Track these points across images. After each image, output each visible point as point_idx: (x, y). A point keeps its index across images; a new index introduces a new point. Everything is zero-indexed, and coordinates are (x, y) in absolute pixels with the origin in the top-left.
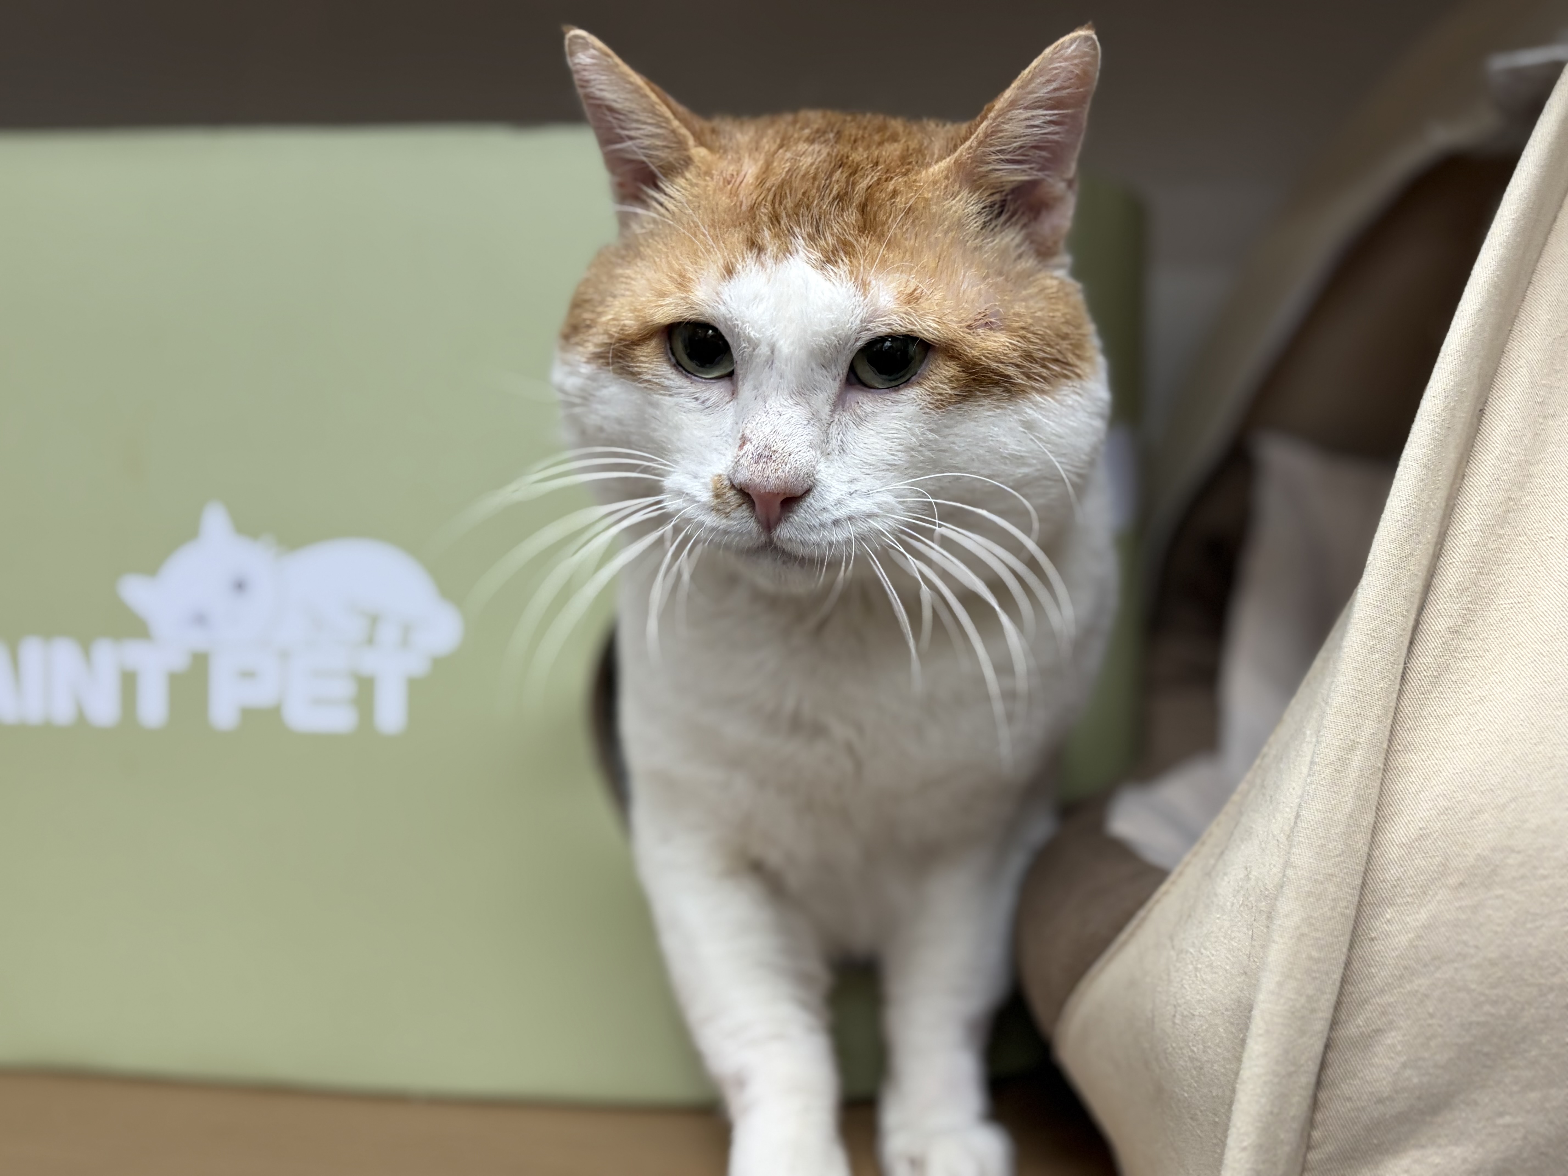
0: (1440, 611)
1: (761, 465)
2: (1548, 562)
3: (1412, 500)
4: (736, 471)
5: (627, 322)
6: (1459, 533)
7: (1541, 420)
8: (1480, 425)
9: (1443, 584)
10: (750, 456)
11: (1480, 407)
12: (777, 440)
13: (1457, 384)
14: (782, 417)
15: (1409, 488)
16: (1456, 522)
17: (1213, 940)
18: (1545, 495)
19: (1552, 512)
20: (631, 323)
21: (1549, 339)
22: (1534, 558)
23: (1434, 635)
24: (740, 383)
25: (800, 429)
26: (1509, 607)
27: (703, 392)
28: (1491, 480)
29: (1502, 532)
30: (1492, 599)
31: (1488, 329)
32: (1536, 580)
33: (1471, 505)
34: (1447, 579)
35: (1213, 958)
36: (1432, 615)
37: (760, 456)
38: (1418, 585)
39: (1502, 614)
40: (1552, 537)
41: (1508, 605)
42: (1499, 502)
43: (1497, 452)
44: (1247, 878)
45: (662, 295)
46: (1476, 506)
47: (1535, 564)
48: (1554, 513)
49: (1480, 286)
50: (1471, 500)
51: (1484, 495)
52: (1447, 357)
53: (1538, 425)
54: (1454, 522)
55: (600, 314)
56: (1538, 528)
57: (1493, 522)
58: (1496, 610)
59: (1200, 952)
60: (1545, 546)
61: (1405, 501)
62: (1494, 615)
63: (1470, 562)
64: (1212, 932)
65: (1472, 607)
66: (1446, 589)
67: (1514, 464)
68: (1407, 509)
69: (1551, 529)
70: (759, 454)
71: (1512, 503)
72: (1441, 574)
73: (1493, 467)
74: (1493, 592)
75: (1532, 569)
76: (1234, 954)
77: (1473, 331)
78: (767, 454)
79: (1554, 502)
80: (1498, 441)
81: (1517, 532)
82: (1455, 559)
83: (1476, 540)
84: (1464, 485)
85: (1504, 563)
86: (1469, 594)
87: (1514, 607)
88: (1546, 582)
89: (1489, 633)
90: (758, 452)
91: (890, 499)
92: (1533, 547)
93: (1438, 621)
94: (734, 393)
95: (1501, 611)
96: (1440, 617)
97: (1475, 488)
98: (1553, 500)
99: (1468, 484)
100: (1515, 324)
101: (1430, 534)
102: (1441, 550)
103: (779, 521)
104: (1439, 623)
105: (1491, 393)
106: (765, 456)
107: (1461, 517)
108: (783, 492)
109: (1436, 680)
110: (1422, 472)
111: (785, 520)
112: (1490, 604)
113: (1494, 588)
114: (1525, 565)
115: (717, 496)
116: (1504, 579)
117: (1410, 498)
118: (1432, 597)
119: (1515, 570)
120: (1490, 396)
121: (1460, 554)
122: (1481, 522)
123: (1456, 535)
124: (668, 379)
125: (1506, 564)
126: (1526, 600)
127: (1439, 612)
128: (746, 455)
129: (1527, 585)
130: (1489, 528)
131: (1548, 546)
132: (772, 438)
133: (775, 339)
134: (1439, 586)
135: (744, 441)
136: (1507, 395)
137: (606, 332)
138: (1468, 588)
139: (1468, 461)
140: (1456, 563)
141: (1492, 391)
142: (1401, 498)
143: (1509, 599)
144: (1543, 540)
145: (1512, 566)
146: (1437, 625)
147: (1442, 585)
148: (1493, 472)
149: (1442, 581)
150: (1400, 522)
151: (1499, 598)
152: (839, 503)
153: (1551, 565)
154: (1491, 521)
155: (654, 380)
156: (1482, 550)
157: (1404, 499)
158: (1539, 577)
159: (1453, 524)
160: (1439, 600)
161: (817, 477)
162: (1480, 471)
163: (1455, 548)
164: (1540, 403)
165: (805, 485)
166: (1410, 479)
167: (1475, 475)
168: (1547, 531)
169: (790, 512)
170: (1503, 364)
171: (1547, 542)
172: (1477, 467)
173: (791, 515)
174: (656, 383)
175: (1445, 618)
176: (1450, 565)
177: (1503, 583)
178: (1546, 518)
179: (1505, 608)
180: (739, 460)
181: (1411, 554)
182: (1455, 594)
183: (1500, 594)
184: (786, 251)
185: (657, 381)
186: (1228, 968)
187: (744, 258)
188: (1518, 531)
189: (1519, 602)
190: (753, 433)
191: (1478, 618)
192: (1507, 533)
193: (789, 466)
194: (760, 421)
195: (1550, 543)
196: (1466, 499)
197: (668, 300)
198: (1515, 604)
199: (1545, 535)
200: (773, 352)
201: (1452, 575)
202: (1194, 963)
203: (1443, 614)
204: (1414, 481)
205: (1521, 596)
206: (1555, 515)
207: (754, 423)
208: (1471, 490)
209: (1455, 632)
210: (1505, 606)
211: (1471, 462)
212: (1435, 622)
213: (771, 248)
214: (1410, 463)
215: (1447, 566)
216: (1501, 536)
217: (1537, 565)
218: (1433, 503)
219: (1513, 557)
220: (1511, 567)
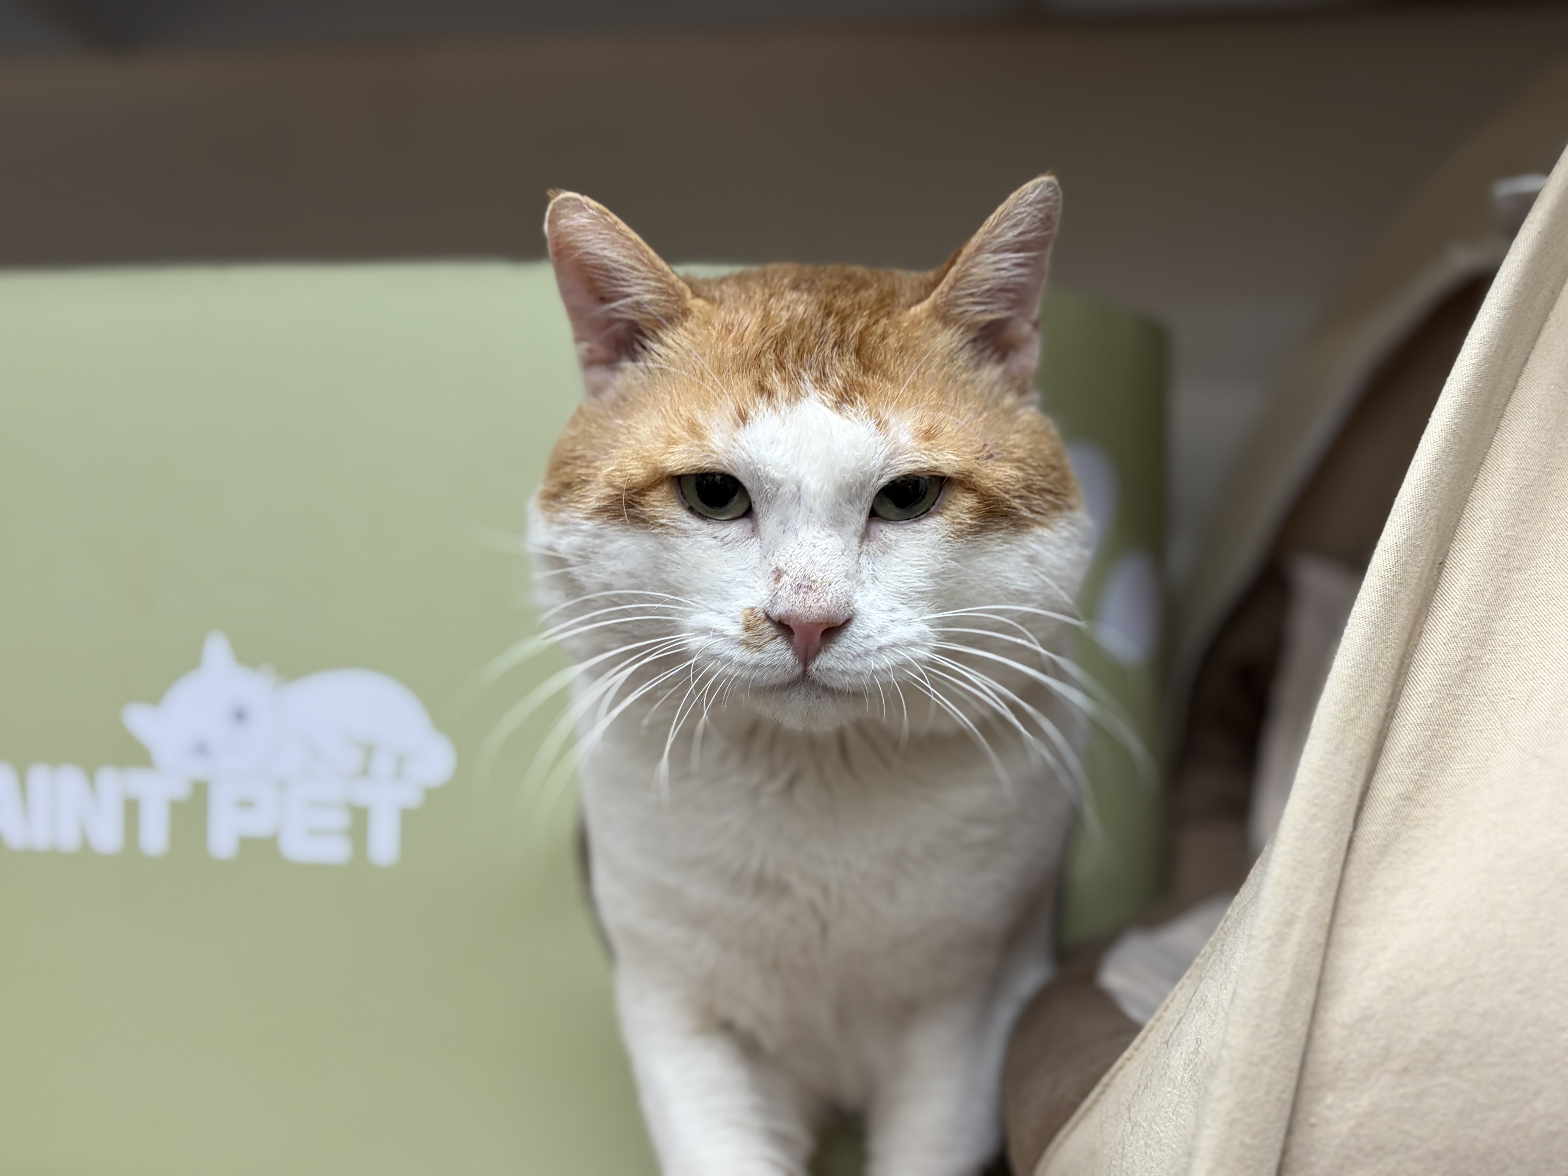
0: (1391, 776)
1: (802, 595)
2: (1508, 724)
3: (1359, 660)
4: (773, 603)
5: (634, 471)
6: (1413, 694)
7: (1505, 574)
8: (1440, 579)
9: (1394, 747)
10: (789, 587)
11: (1440, 559)
12: (815, 571)
13: (1410, 538)
14: (817, 548)
15: (1356, 647)
16: (1411, 682)
17: (1163, 1115)
18: (1507, 653)
19: (1514, 671)
20: (637, 472)
21: (1516, 488)
22: (1494, 720)
23: (1383, 801)
24: (760, 521)
25: (836, 560)
26: (1466, 772)
27: (722, 530)
28: (1449, 637)
29: (1460, 692)
30: (1448, 763)
31: (1445, 479)
32: (1495, 743)
33: (1427, 663)
34: (1399, 742)
35: (1162, 1135)
36: (1382, 780)
37: (800, 586)
38: (1365, 749)
39: (1458, 780)
40: (1513, 698)
41: (1464, 770)
42: (1457, 660)
43: (1455, 608)
44: (1197, 1052)
45: (671, 442)
46: (1432, 664)
47: (1494, 727)
48: (1517, 672)
49: (1437, 434)
50: (1427, 659)
51: (1441, 653)
52: (1401, 509)
53: (1501, 579)
54: (1409, 681)
55: (598, 469)
56: (1499, 689)
57: (1450, 682)
58: (1451, 775)
59: (1150, 1126)
60: (1505, 708)
61: (1352, 661)
62: (1450, 781)
63: (1425, 724)
64: (1163, 1107)
65: (1426, 772)
66: (1398, 753)
67: (1474, 620)
68: (1353, 669)
69: (1512, 689)
70: (798, 585)
71: (1471, 662)
72: (1394, 737)
73: (1451, 624)
74: (1449, 756)
75: (1491, 732)
76: (1181, 1133)
77: (1428, 481)
78: (807, 585)
79: (1517, 660)
80: (1457, 596)
81: (1476, 693)
82: (1409, 721)
83: (1431, 701)
84: (1421, 642)
85: (1462, 725)
86: (1422, 758)
87: (1471, 772)
88: (1505, 746)
89: (1443, 800)
90: (797, 583)
91: (925, 628)
92: (1493, 709)
93: (1388, 787)
94: (755, 531)
95: (1457, 776)
96: (1391, 782)
97: (1432, 646)
98: (1516, 658)
99: (1425, 642)
100: (1480, 471)
101: (1379, 695)
102: (1395, 711)
103: (817, 652)
104: (1389, 789)
105: (1453, 544)
106: (805, 586)
107: (1416, 676)
108: (825, 622)
109: (1384, 850)
110: (1370, 630)
111: (825, 650)
112: (1446, 769)
113: (1450, 752)
114: (1484, 727)
115: (747, 628)
116: (1461, 742)
117: (1357, 658)
118: (1383, 761)
119: (1473, 733)
120: (1451, 548)
121: (1413, 716)
122: (1437, 682)
123: (1410, 695)
124: (684, 522)
125: (1464, 726)
126: (1484, 766)
127: (1389, 776)
128: (784, 587)
129: (1486, 748)
130: (1446, 688)
131: (1509, 707)
132: (810, 568)
133: (800, 475)
134: (1390, 749)
135: (778, 574)
136: (1468, 547)
137: (610, 485)
138: (1421, 752)
139: (1427, 617)
140: (1410, 725)
141: (1454, 543)
142: (1348, 658)
143: (1466, 764)
144: (1503, 701)
145: (1470, 728)
146: (1387, 791)
147: (1393, 749)
148: (1451, 629)
149: (1394, 744)
150: (1346, 683)
151: (1456, 762)
152: (882, 631)
153: (1511, 728)
154: (1447, 680)
155: (671, 524)
156: (1437, 712)
157: (1351, 658)
158: (1499, 741)
159: (1408, 682)
160: (1390, 764)
161: (856, 606)
162: (1438, 628)
163: (1409, 710)
164: (1504, 556)
165: (846, 615)
166: (1357, 638)
167: (1433, 631)
168: (1509, 692)
169: (830, 643)
170: (1466, 514)
171: (1508, 703)
172: (1435, 624)
173: (832, 645)
174: (672, 527)
175: (1396, 784)
176: (1403, 728)
177: (1460, 746)
178: (1508, 678)
179: (1461, 773)
180: (777, 593)
181: (1358, 717)
182: (1407, 758)
183: (1457, 758)
184: (796, 395)
185: (673, 524)
186: (1174, 1146)
187: (755, 403)
188: (1478, 691)
189: (1476, 768)
190: (788, 565)
191: (1432, 784)
192: (1465, 694)
193: (830, 595)
194: (793, 554)
195: (1511, 704)
196: (1422, 657)
197: (680, 448)
198: (1472, 770)
199: (1506, 696)
200: (799, 489)
201: (1404, 738)
202: (1145, 1139)
203: (1393, 780)
204: (1361, 639)
205: (1479, 761)
206: (1517, 675)
207: (788, 556)
208: (1428, 648)
209: (1407, 798)
210: (1461, 771)
211: (1429, 617)
212: (1385, 787)
213: (782, 392)
214: (1358, 621)
215: (1400, 728)
216: (1458, 697)
217: (1497, 728)
218: (1383, 663)
219: (1471, 719)
220: (1469, 730)
